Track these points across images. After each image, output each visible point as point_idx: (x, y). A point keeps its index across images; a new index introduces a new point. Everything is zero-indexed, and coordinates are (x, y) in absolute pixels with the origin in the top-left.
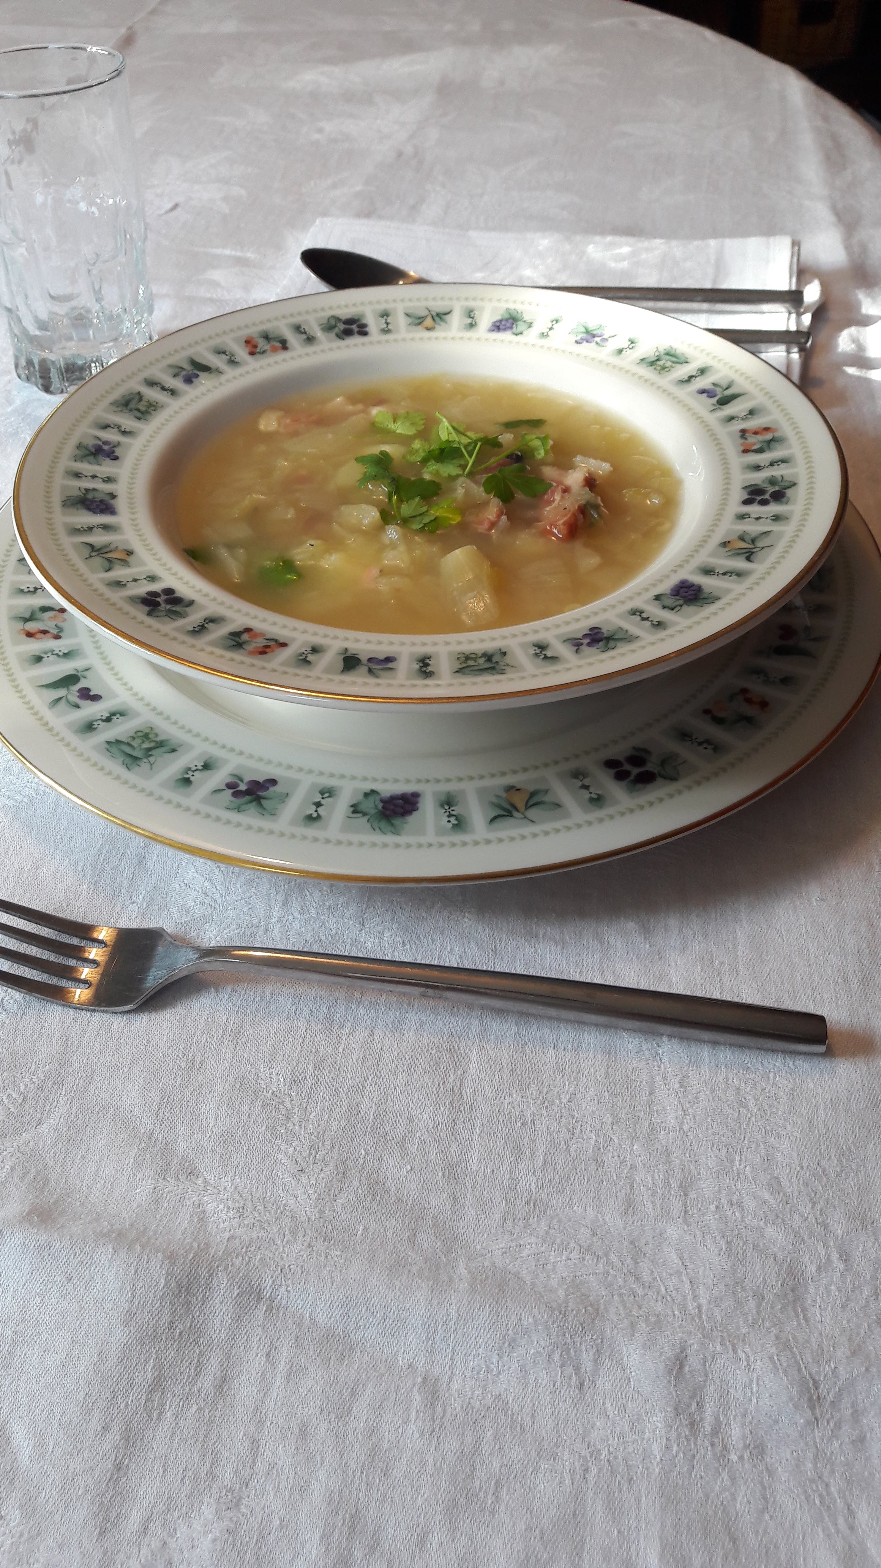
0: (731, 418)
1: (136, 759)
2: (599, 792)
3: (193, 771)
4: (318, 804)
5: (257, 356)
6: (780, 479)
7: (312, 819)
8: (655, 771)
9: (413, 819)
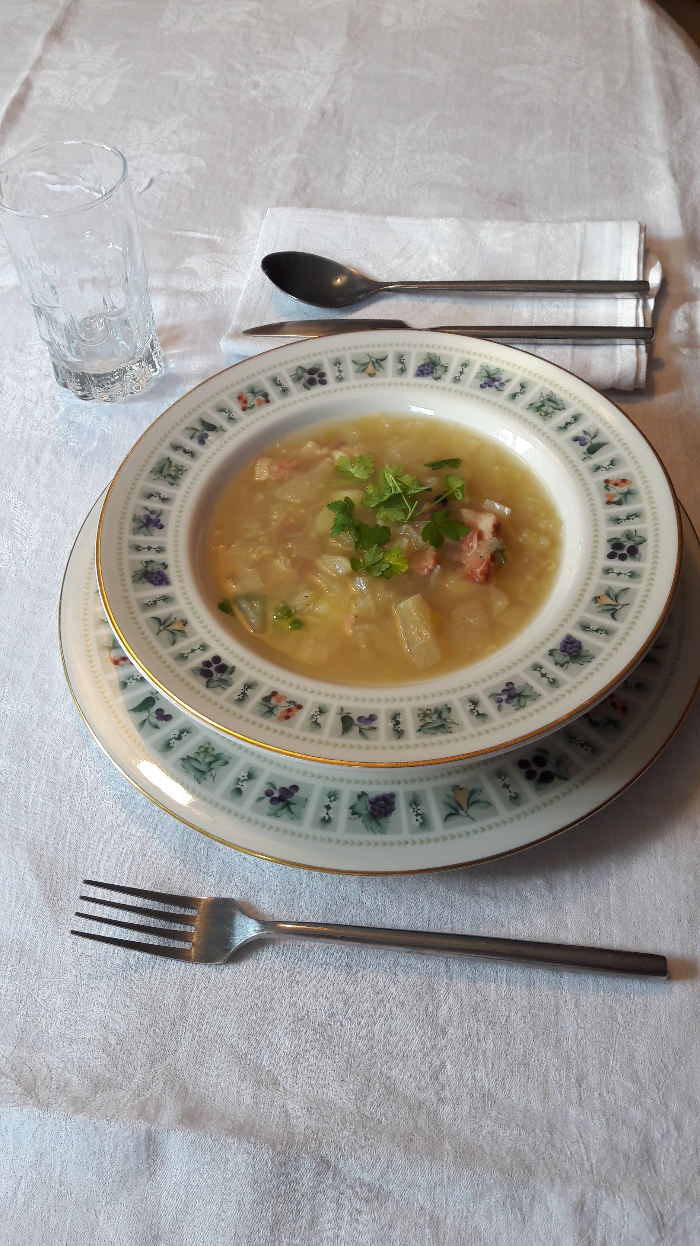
0: (598, 468)
1: (203, 773)
2: (516, 791)
3: (242, 782)
4: (328, 807)
5: (248, 411)
6: (634, 533)
7: (326, 821)
8: (553, 771)
9: (392, 818)
